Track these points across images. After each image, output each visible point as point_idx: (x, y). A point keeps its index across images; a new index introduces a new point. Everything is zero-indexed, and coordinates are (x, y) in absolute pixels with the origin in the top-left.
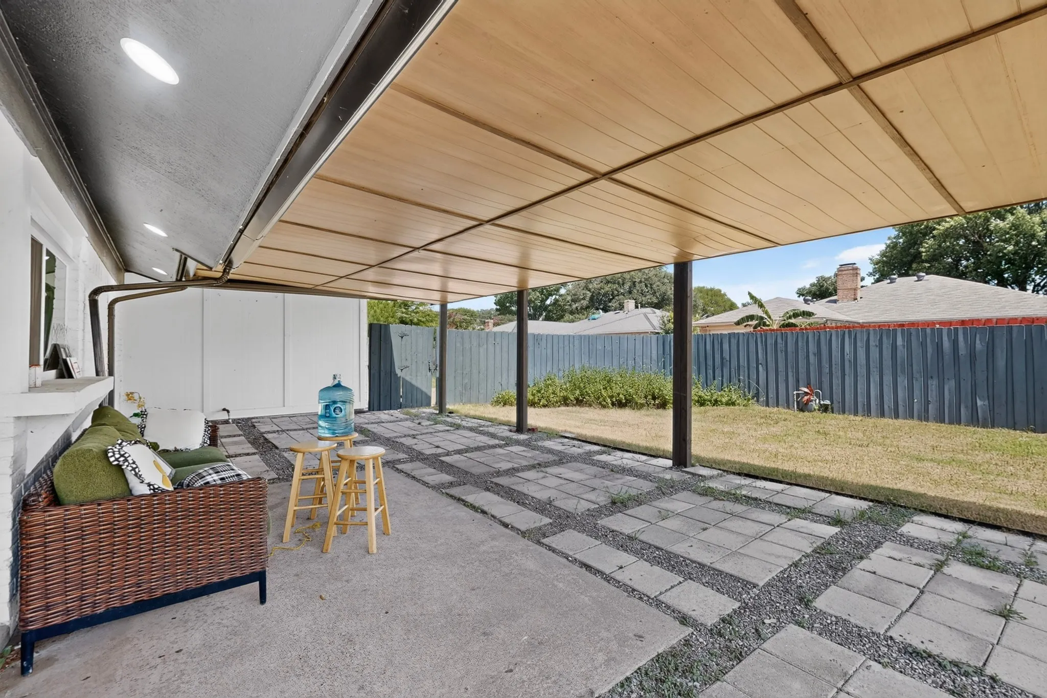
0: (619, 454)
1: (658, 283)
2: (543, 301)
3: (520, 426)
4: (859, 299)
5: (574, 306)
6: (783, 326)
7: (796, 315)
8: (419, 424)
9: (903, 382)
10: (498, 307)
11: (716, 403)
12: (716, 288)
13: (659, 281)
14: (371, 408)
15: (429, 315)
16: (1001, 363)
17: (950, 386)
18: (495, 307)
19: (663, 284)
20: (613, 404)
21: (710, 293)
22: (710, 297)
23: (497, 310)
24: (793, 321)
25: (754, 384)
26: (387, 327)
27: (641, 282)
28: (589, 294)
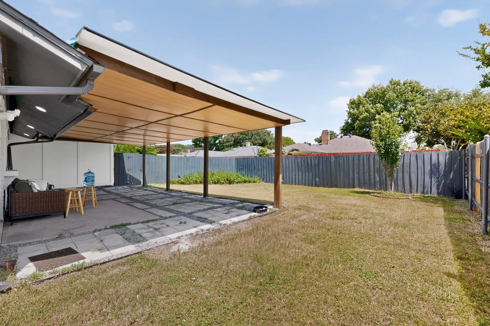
0: (193, 195)
1: (263, 135)
2: (215, 141)
3: (168, 189)
4: (329, 144)
5: (227, 144)
6: (288, 154)
7: (293, 150)
8: (132, 189)
9: (300, 174)
10: (194, 144)
11: (250, 182)
12: (289, 137)
13: (263, 134)
14: (115, 185)
15: (150, 148)
16: (321, 167)
17: (311, 174)
18: (192, 143)
19: (265, 135)
20: (213, 183)
21: (286, 139)
22: (286, 141)
23: (193, 145)
24: (291, 153)
25: (263, 175)
26: (122, 154)
27: (255, 134)
28: (233, 139)
